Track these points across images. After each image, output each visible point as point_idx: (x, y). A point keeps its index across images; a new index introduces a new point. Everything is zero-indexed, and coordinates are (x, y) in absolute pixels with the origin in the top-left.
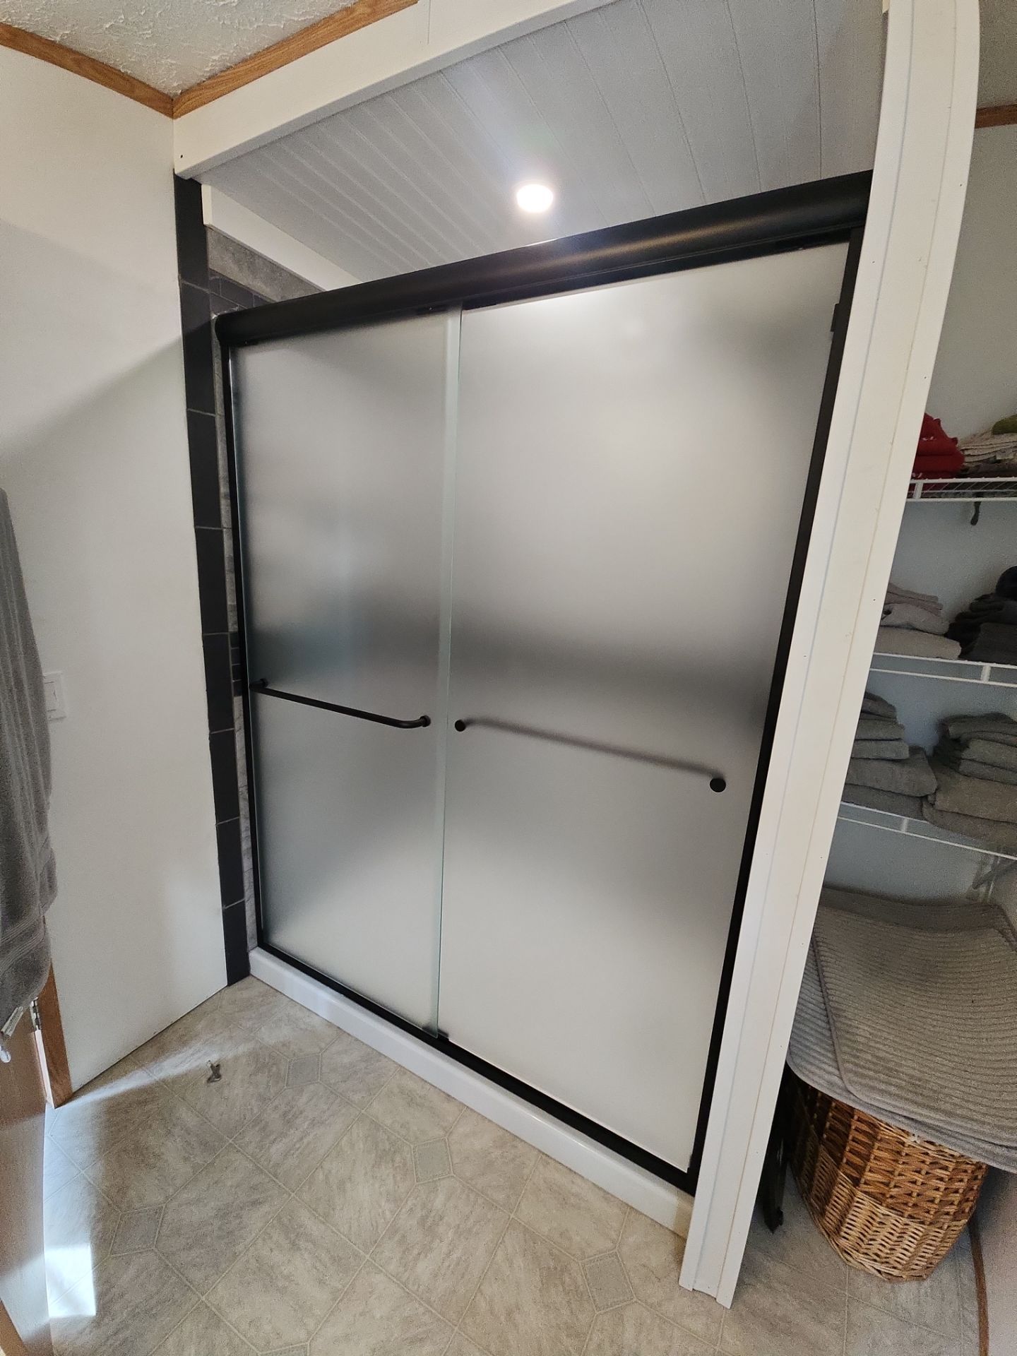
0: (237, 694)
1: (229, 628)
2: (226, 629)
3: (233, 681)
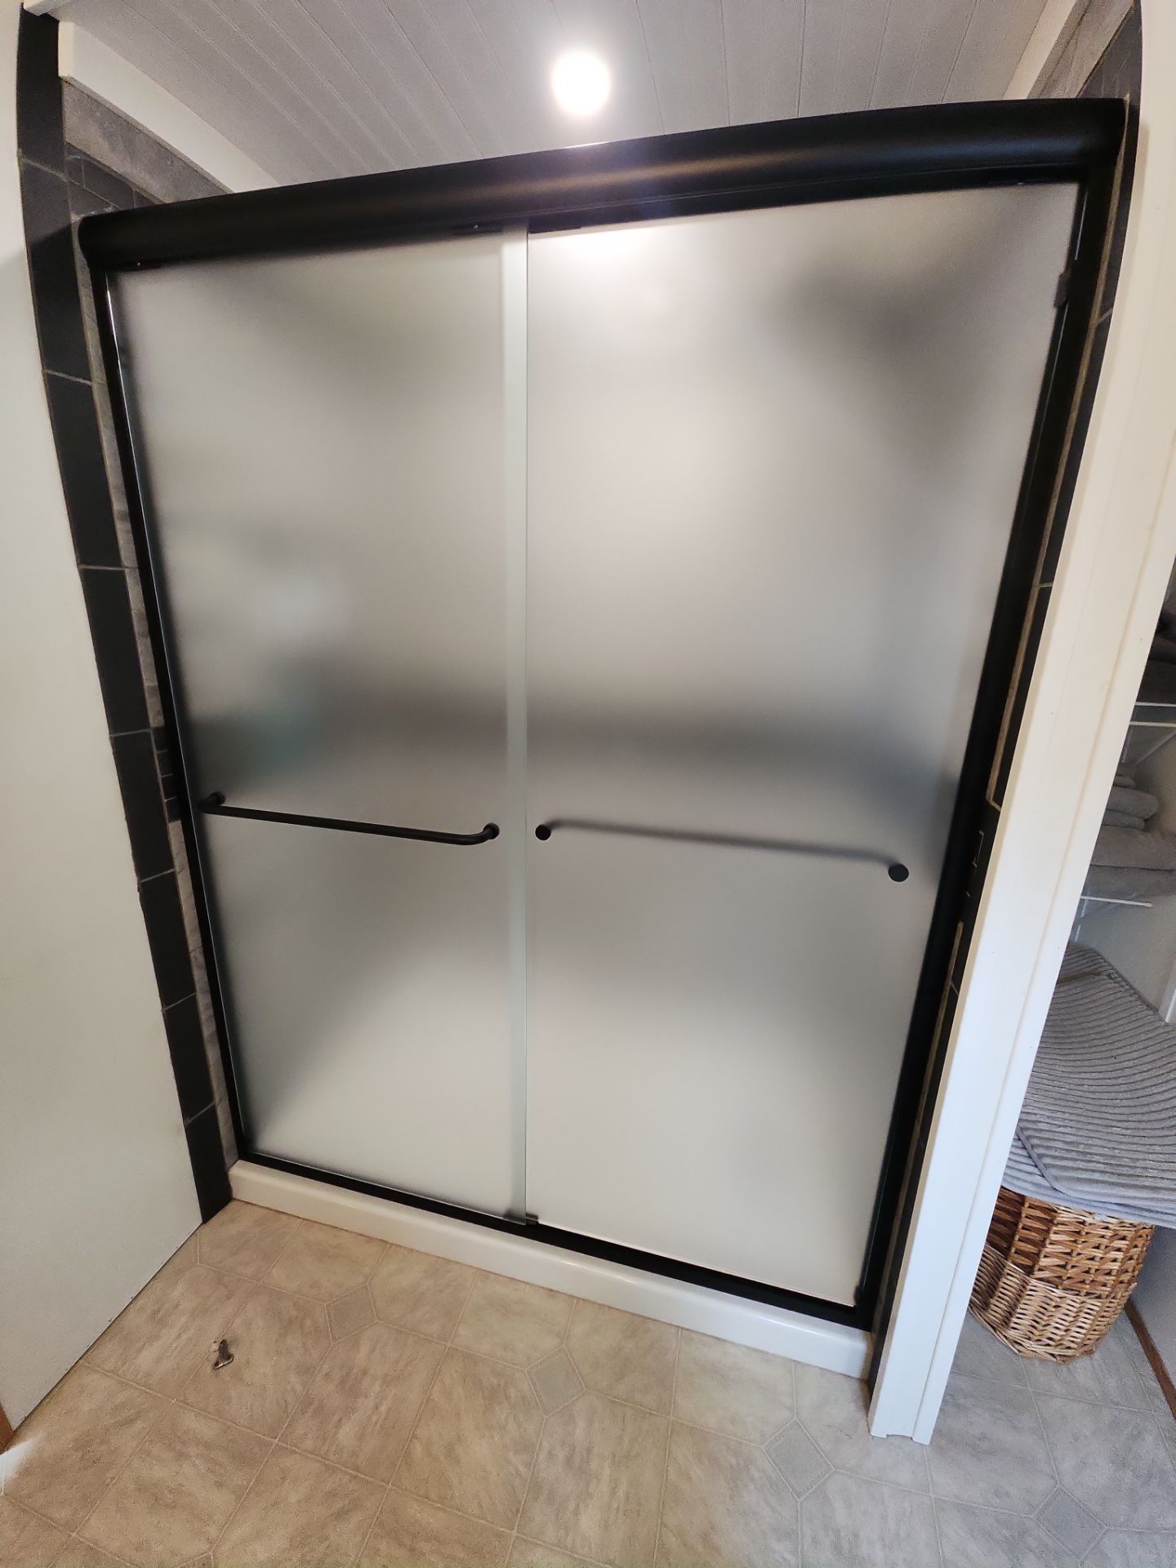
0: (173, 818)
1: (151, 721)
2: (146, 724)
3: (165, 800)
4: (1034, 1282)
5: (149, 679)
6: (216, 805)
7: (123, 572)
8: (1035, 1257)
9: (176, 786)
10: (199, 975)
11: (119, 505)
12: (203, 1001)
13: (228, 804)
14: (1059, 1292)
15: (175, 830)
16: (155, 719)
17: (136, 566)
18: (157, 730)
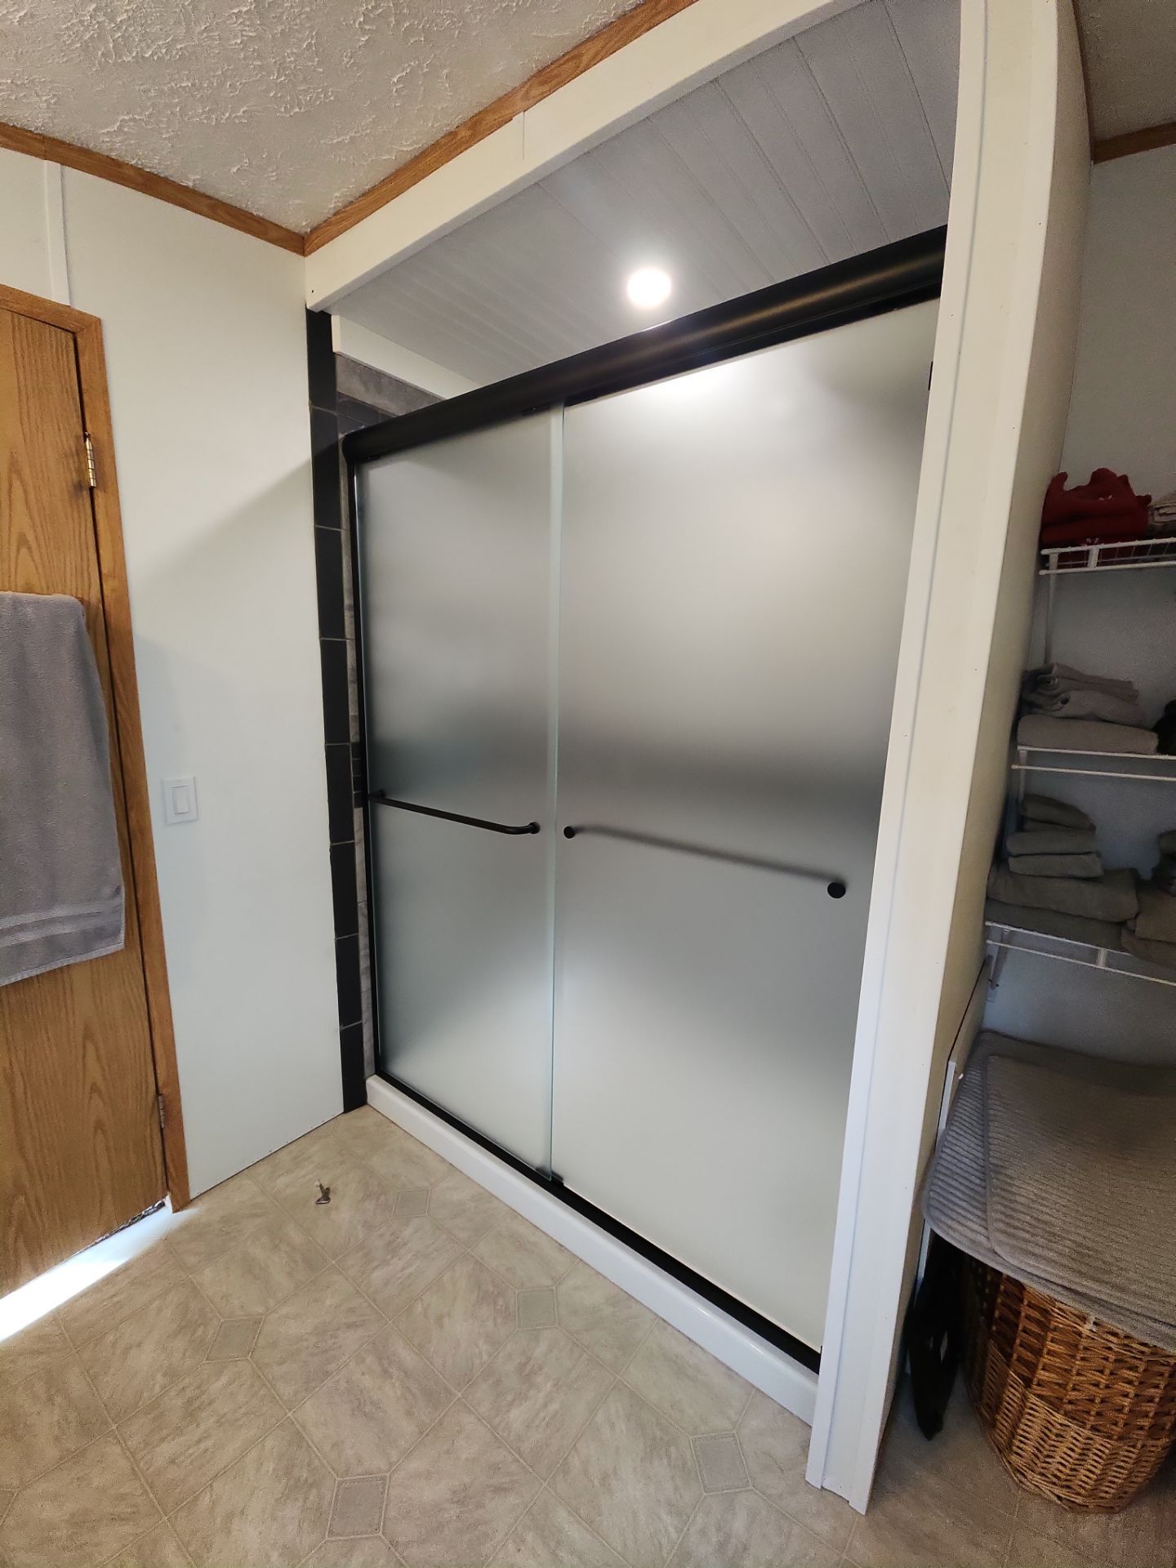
0: (358, 806)
1: (351, 738)
2: (348, 739)
3: (354, 792)
4: (1033, 1399)
5: (353, 711)
6: (383, 798)
7: (345, 642)
8: (1032, 1368)
9: (361, 783)
10: (362, 922)
11: (348, 601)
12: (363, 941)
13: (388, 797)
14: (1059, 1418)
15: (358, 814)
16: (354, 736)
17: (354, 638)
18: (354, 745)
